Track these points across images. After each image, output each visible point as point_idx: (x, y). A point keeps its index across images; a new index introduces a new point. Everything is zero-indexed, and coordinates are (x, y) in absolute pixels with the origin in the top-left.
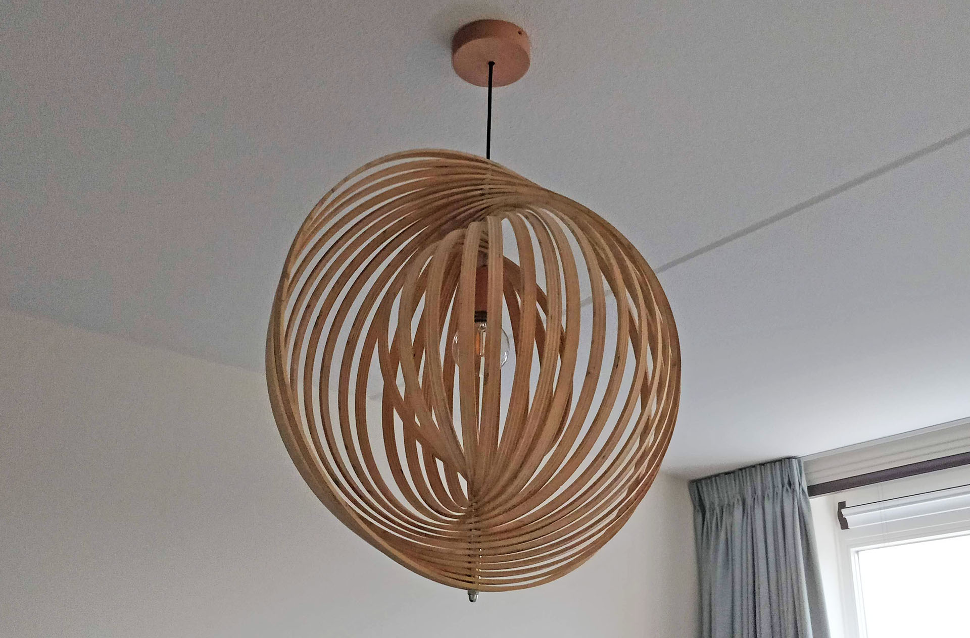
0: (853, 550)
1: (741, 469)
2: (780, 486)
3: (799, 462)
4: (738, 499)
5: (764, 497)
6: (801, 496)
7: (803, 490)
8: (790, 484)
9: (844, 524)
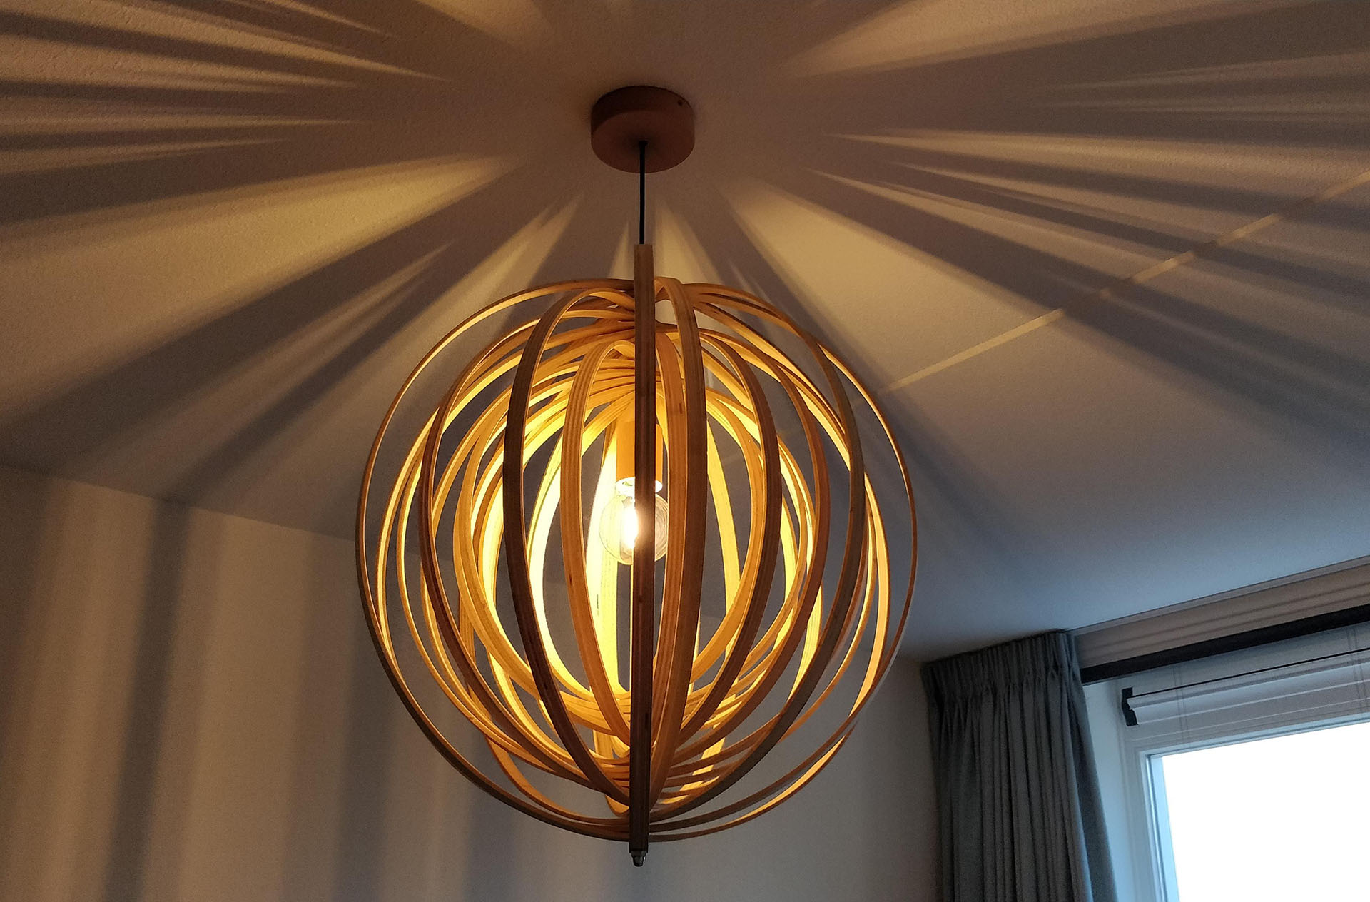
0: (1143, 753)
1: (991, 648)
2: (1043, 670)
3: (1069, 636)
4: (987, 689)
5: (1021, 685)
6: (1073, 684)
7: (1074, 675)
8: (1056, 667)
9: (1131, 719)
